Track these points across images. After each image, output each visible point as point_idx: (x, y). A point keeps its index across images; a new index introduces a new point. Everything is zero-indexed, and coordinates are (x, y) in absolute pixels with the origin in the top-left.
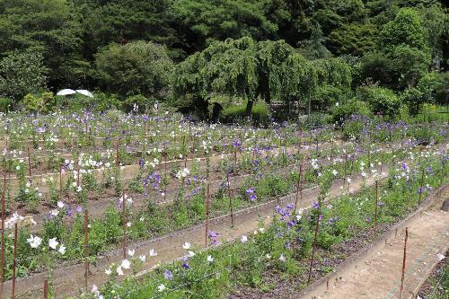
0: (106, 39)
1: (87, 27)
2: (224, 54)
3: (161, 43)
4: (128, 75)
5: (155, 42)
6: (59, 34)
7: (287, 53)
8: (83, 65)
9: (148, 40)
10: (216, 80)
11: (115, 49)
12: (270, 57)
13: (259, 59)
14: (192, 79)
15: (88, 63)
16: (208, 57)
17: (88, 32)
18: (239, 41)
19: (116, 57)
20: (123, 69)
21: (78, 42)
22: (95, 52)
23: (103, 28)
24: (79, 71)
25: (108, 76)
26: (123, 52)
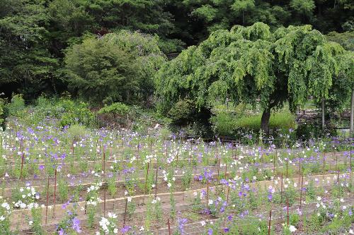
0: (79, 28)
1: (54, 13)
2: (228, 48)
3: (152, 32)
4: (105, 76)
5: (143, 31)
6: (16, 22)
7: (315, 43)
8: (48, 63)
9: (134, 29)
10: (215, 84)
11: (90, 43)
12: (289, 50)
13: (274, 53)
14: (185, 81)
15: (54, 60)
16: (208, 52)
17: (55, 19)
18: (249, 29)
19: (90, 53)
20: (99, 69)
21: (41, 32)
22: (65, 46)
23: (74, 14)
24: (43, 70)
25: (78, 78)
26: (100, 45)
